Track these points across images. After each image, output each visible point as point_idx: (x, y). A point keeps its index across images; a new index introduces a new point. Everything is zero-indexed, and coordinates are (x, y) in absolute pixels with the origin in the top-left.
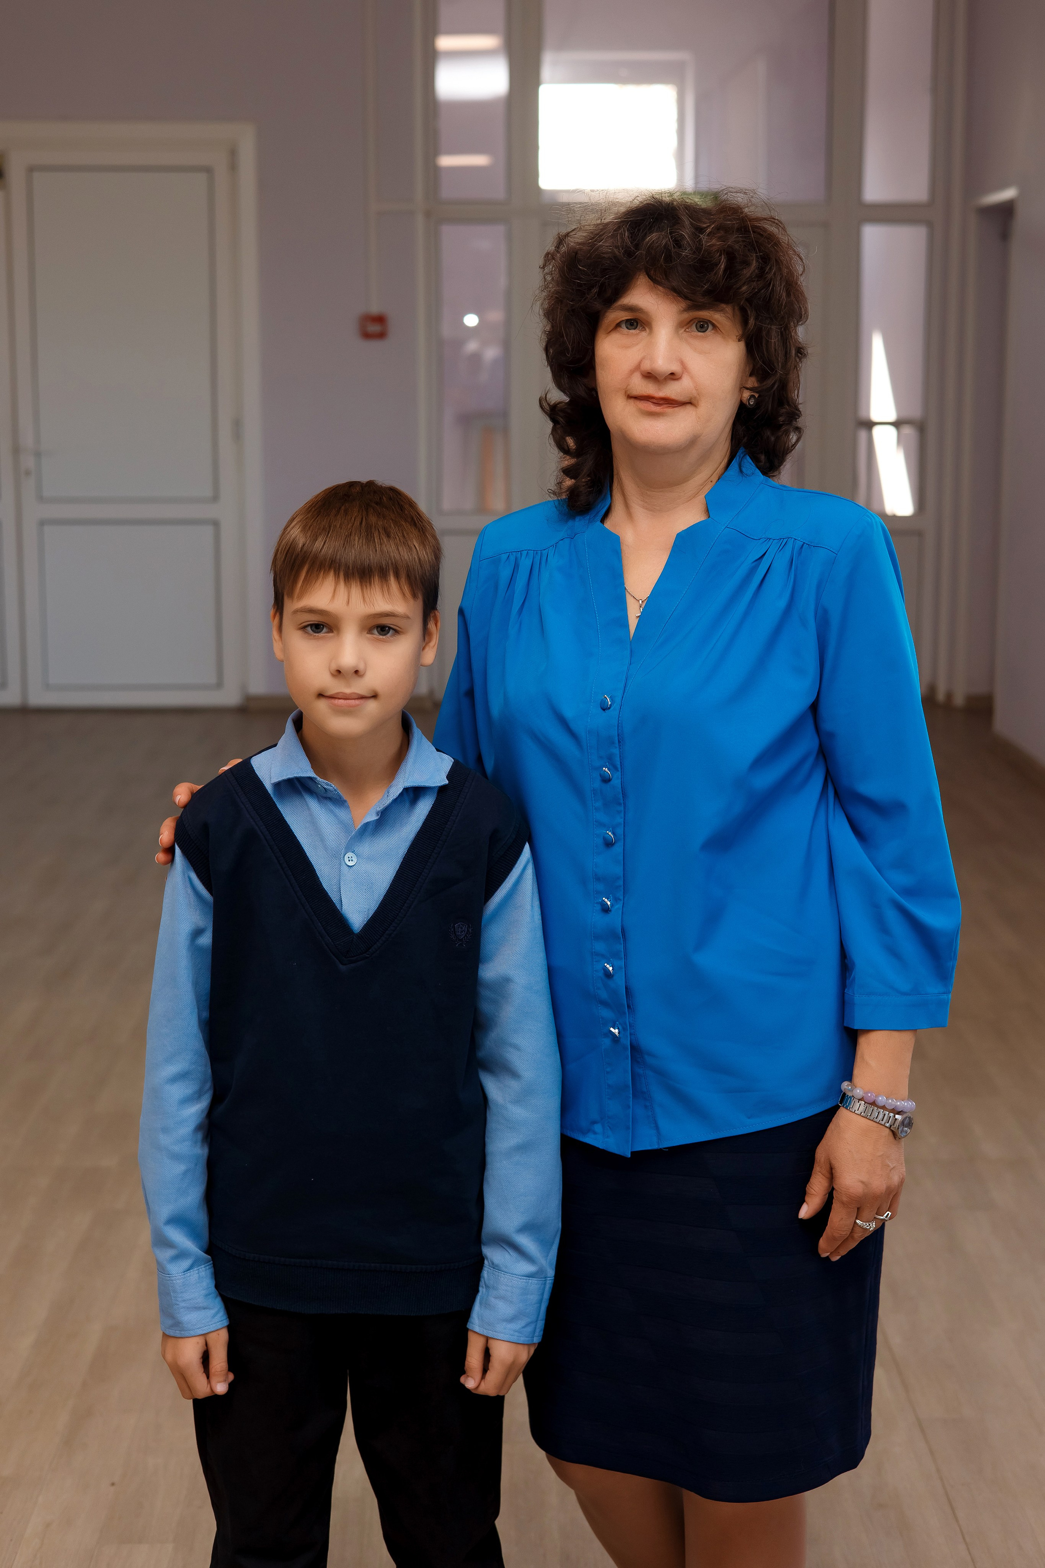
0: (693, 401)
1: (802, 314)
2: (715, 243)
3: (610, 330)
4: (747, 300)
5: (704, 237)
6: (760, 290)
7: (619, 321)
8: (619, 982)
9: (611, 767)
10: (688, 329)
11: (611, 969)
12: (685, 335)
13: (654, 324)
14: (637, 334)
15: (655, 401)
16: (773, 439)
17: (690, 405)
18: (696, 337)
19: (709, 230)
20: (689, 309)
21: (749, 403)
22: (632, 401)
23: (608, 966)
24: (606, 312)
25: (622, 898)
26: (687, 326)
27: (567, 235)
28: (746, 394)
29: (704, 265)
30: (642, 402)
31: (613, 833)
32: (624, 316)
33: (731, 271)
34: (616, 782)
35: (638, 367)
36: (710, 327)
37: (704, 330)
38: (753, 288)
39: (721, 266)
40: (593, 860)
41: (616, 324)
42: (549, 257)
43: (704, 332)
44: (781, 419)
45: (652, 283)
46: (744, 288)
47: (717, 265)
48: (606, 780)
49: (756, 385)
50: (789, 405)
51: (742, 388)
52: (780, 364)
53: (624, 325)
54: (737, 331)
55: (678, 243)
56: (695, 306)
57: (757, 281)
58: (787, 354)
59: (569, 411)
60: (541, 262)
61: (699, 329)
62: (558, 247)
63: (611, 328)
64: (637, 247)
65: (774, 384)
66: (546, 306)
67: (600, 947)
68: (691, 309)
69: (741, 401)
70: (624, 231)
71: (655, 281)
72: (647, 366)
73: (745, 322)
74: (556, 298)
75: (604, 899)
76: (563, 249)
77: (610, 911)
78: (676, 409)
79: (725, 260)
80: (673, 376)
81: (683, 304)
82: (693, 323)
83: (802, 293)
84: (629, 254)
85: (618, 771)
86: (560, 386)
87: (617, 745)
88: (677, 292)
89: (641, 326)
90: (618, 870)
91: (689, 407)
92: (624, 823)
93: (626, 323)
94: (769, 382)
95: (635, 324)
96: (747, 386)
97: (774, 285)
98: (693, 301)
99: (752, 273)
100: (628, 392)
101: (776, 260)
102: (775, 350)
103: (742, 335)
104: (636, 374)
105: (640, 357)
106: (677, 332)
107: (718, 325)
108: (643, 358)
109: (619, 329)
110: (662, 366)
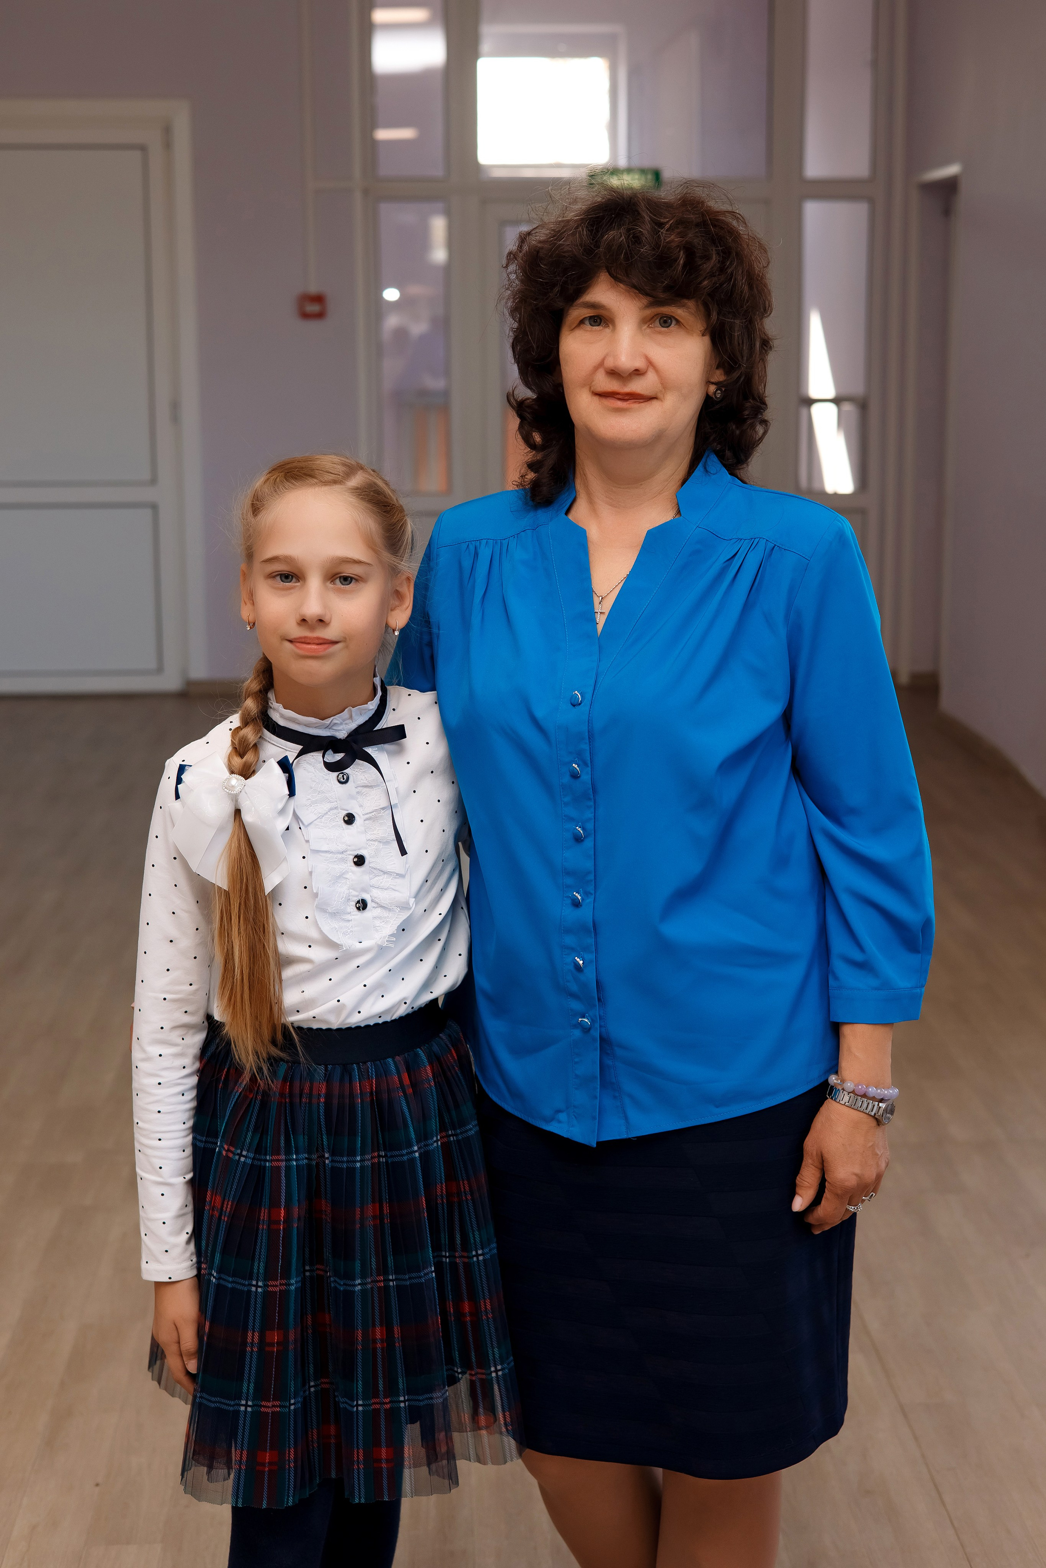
0: (660, 395)
1: (765, 307)
2: (674, 238)
3: (573, 327)
4: (709, 295)
6: (721, 285)
7: (581, 319)
8: (590, 975)
9: (580, 763)
10: (651, 324)
11: (581, 962)
12: (648, 330)
13: (617, 321)
14: (600, 330)
15: (620, 397)
16: (738, 432)
17: (655, 400)
18: (660, 333)
19: (667, 226)
20: (651, 305)
21: (716, 397)
22: (596, 398)
23: (578, 960)
24: (568, 311)
25: (593, 892)
26: (650, 322)
27: (529, 234)
28: (712, 388)
29: (663, 260)
30: (608, 399)
31: (583, 829)
32: (587, 313)
33: (692, 266)
34: (586, 777)
35: (601, 364)
36: (674, 322)
37: (667, 325)
38: (714, 283)
39: (680, 261)
40: (563, 854)
41: (579, 321)
42: (511, 257)
43: (667, 327)
44: (747, 412)
45: (613, 280)
46: (706, 283)
47: (676, 260)
48: (575, 776)
49: (721, 378)
50: (754, 399)
51: (708, 382)
52: (745, 358)
53: (588, 321)
54: (700, 326)
55: (637, 239)
56: (656, 302)
57: (719, 275)
58: (752, 347)
59: (536, 407)
60: (504, 262)
61: (663, 325)
62: (520, 247)
63: (575, 325)
64: (596, 244)
65: (739, 378)
66: (510, 304)
67: (569, 940)
68: (653, 305)
69: (707, 395)
70: (583, 230)
71: (616, 278)
72: (610, 363)
73: (708, 315)
74: (521, 297)
75: (575, 893)
76: (526, 248)
77: (581, 906)
78: (642, 404)
79: (684, 256)
80: (637, 373)
81: (645, 301)
82: (658, 318)
83: (766, 286)
84: (589, 251)
85: (588, 766)
86: (527, 384)
87: (587, 741)
88: (637, 289)
89: (605, 322)
90: (589, 865)
91: (655, 402)
92: (595, 818)
93: (589, 319)
94: (736, 375)
95: (599, 320)
96: (712, 380)
97: (735, 279)
98: (654, 297)
99: (712, 268)
100: (592, 389)
101: (737, 254)
102: (739, 344)
103: (706, 330)
104: (600, 370)
105: (604, 354)
106: (641, 329)
107: (679, 318)
108: (607, 355)
109: (582, 326)
110: (626, 363)
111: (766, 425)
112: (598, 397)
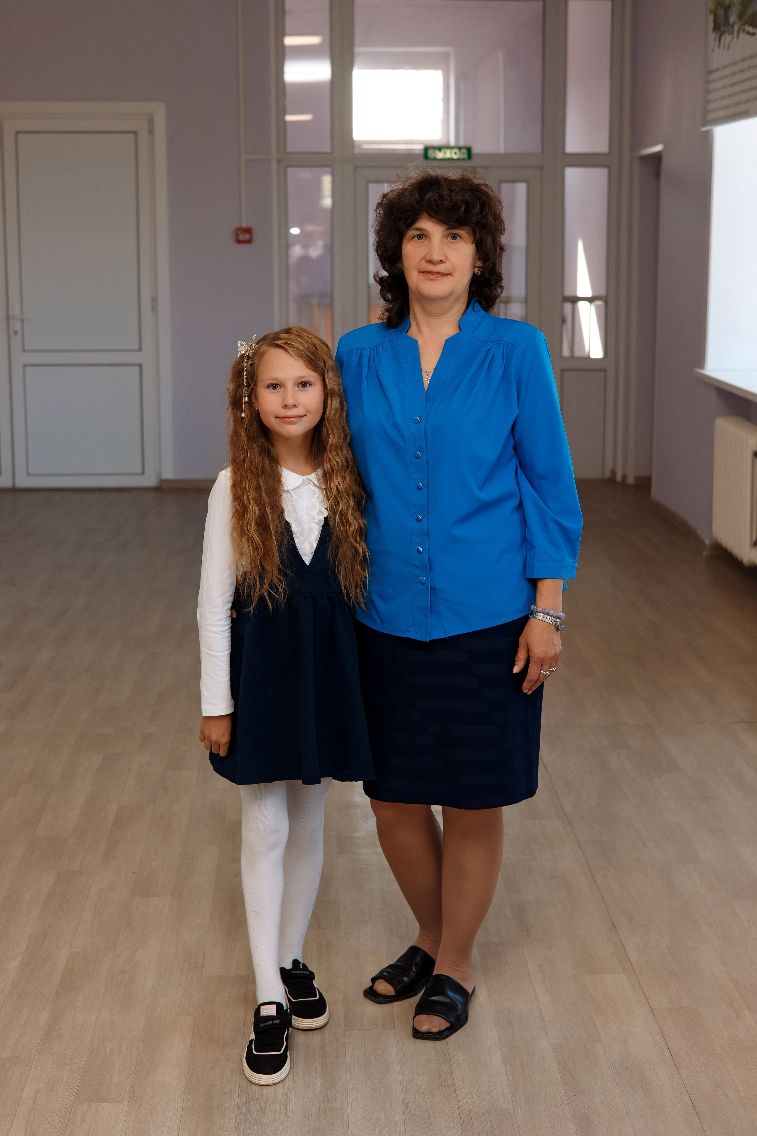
0: (452, 273)
1: (502, 230)
2: (460, 198)
5: (454, 194)
7: (413, 236)
8: (425, 556)
9: (419, 451)
10: (447, 238)
11: (421, 549)
12: (446, 242)
13: (431, 237)
14: (423, 242)
16: (488, 292)
18: (451, 243)
20: (448, 229)
21: (478, 274)
24: (407, 231)
25: (427, 515)
27: (387, 194)
28: (476, 270)
29: (454, 208)
30: (427, 274)
31: (423, 484)
32: (417, 233)
33: (467, 211)
34: (424, 459)
35: (424, 258)
36: (458, 237)
37: (455, 239)
38: (478, 219)
39: (462, 208)
40: (411, 496)
42: (379, 205)
44: (492, 282)
45: (430, 218)
46: (473, 219)
47: (460, 207)
48: (419, 458)
49: (481, 265)
51: (474, 267)
52: (492, 255)
54: (471, 239)
55: (441, 197)
56: (451, 227)
57: (480, 215)
58: (495, 250)
62: (383, 199)
63: (410, 239)
64: (422, 199)
65: (489, 265)
67: (415, 538)
69: (474, 273)
70: (416, 192)
71: (431, 216)
72: (428, 258)
73: (475, 234)
74: (383, 225)
75: (418, 515)
76: (386, 200)
77: (419, 521)
78: (443, 277)
80: (441, 262)
81: (445, 227)
82: (451, 235)
83: (502, 220)
84: (418, 203)
85: (423, 453)
86: (384, 268)
87: (423, 441)
88: (442, 221)
89: (425, 238)
90: (425, 502)
91: (449, 276)
92: (428, 478)
93: (417, 236)
94: (487, 264)
95: (422, 237)
96: (476, 266)
97: (488, 217)
98: (450, 225)
99: (477, 211)
100: (419, 270)
101: (488, 204)
102: (490, 248)
103: (474, 240)
104: (423, 260)
105: (425, 253)
106: (443, 241)
107: (461, 236)
108: (427, 253)
109: (414, 239)
110: (436, 257)
111: (502, 288)
112: (421, 273)
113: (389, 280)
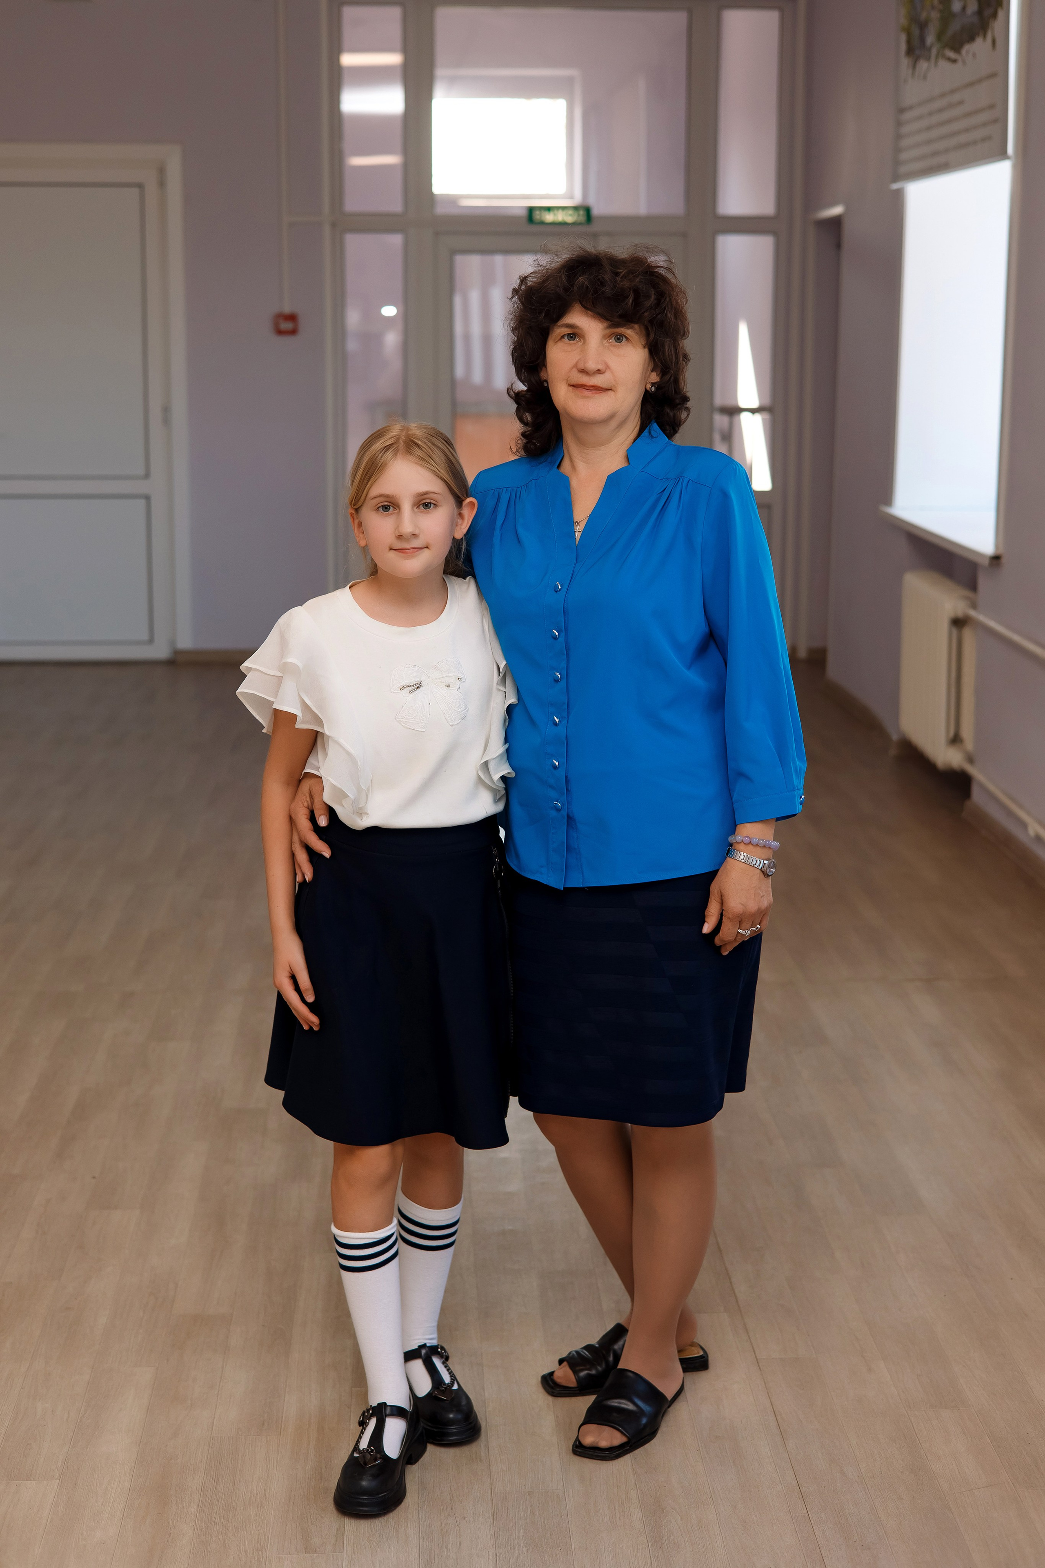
0: (613, 388)
1: (685, 332)
2: (626, 284)
4: (649, 321)
5: (618, 279)
7: (562, 334)
8: (562, 772)
9: (558, 630)
10: (609, 340)
11: (557, 764)
12: (607, 344)
13: (587, 337)
14: (575, 343)
15: (587, 388)
16: (672, 414)
17: (611, 391)
18: (615, 346)
19: (622, 274)
20: (609, 327)
21: (652, 392)
22: (571, 388)
23: (555, 762)
24: (552, 329)
25: (566, 717)
26: (609, 338)
27: (527, 277)
28: (649, 386)
29: (619, 297)
30: (579, 389)
31: (560, 674)
32: (567, 331)
33: (637, 303)
34: (562, 639)
35: (575, 366)
36: (624, 339)
37: (620, 341)
38: (652, 314)
39: (630, 298)
40: (548, 691)
41: (560, 336)
42: (515, 291)
44: (676, 402)
45: (584, 309)
46: (646, 314)
47: (627, 297)
48: (555, 638)
49: (657, 379)
50: (680, 393)
51: (647, 381)
52: (673, 366)
54: (642, 341)
55: (601, 283)
56: (614, 325)
57: (656, 309)
58: (677, 358)
60: (510, 296)
61: (617, 340)
62: (521, 286)
63: (557, 339)
64: (572, 285)
65: (669, 379)
67: (550, 749)
68: (611, 327)
69: (647, 389)
71: (586, 307)
72: (581, 366)
73: (648, 335)
74: (520, 320)
75: (554, 717)
76: (524, 286)
77: (559, 725)
78: (602, 394)
79: (633, 295)
80: (599, 372)
81: (606, 324)
83: (685, 317)
84: (567, 289)
85: (563, 632)
86: (521, 380)
87: (563, 615)
88: (601, 316)
89: (578, 338)
90: (564, 699)
91: (610, 392)
92: (567, 667)
93: (566, 336)
94: (666, 377)
95: (574, 337)
96: (650, 380)
98: (611, 321)
99: (651, 304)
100: (569, 382)
101: (667, 295)
102: (669, 355)
103: (646, 343)
104: (574, 369)
105: (577, 358)
106: (602, 343)
107: (629, 338)
108: (580, 359)
109: (563, 340)
110: (592, 365)
112: (572, 387)
113: (528, 396)
